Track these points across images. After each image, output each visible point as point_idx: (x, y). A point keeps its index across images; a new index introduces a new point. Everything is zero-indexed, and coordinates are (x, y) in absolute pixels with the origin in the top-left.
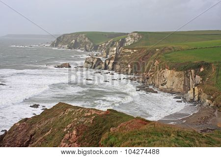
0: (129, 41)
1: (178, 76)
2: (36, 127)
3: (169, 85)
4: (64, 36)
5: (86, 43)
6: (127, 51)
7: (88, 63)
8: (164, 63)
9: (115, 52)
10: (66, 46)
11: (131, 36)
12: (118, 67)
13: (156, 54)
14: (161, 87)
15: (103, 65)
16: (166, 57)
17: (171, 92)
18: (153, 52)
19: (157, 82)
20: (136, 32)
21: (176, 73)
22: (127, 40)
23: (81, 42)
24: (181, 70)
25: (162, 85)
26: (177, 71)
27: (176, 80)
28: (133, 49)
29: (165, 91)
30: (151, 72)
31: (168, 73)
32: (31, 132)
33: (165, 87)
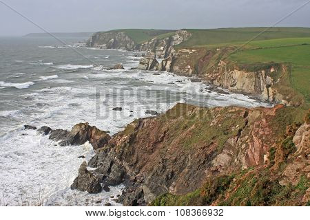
0: (178, 40)
1: (250, 77)
3: (238, 86)
5: (126, 42)
7: (143, 64)
8: (231, 63)
10: (104, 45)
11: (180, 34)
12: (176, 68)
13: (217, 55)
14: (230, 88)
15: (160, 67)
16: (232, 57)
17: (243, 93)
18: (214, 52)
19: (225, 83)
20: (185, 30)
21: (246, 74)
22: (175, 38)
24: (252, 71)
25: (231, 86)
26: (247, 71)
27: (247, 81)
29: (236, 92)
30: (215, 73)
31: (237, 74)
33: (235, 88)
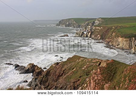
0: (97, 23)
1: (126, 41)
2: (66, 67)
3: (121, 45)
4: (63, 20)
5: (74, 24)
6: (97, 28)
7: (77, 34)
8: (118, 34)
9: (90, 29)
10: (64, 25)
11: (98, 20)
12: (93, 36)
13: (113, 30)
14: (116, 46)
15: (85, 35)
16: (119, 31)
17: (123, 49)
18: (111, 28)
19: (114, 44)
20: (100, 18)
21: (124, 39)
22: (96, 22)
23: (72, 23)
24: (128, 38)
25: (117, 45)
26: (125, 38)
27: (125, 43)
28: (100, 27)
29: (119, 48)
30: (111, 39)
31: (120, 39)
32: (63, 69)
33: (119, 46)
